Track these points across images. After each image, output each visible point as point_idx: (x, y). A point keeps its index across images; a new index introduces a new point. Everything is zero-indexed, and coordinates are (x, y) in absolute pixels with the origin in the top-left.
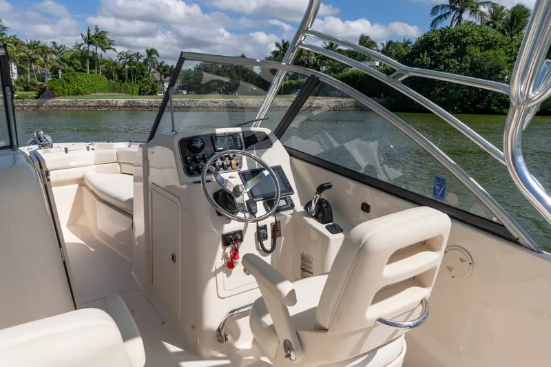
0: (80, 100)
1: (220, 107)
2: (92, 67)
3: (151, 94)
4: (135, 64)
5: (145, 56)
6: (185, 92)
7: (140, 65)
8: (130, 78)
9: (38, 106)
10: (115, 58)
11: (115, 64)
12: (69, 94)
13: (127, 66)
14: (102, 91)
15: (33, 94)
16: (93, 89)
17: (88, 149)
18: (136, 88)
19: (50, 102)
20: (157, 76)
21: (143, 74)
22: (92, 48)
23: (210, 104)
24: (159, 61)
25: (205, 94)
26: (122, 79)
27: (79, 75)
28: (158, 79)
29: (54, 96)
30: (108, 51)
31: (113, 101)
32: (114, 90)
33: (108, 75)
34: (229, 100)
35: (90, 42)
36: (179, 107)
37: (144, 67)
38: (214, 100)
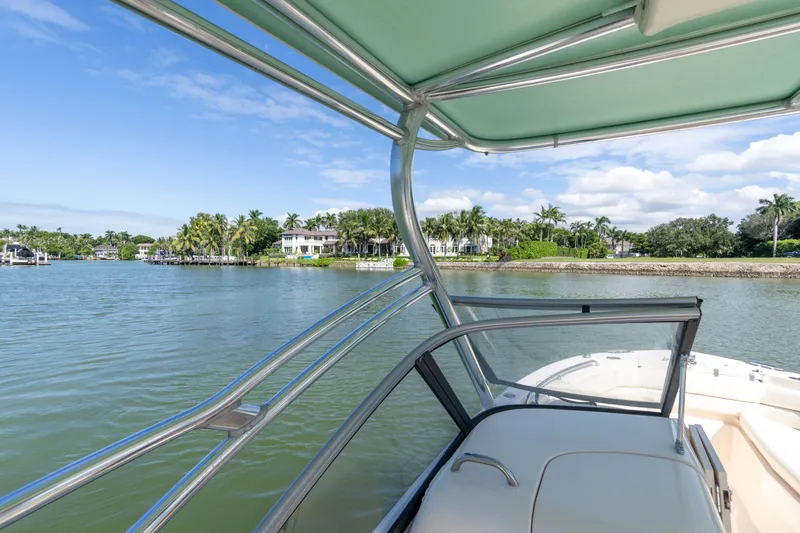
0: (530, 263)
1: (669, 271)
2: (544, 236)
3: (600, 257)
4: (585, 231)
5: (595, 223)
6: (638, 255)
7: (591, 232)
8: (580, 243)
9: (497, 268)
10: (568, 227)
11: (566, 232)
12: (523, 258)
13: (577, 234)
14: (551, 255)
15: (497, 258)
16: (543, 253)
17: (752, 378)
18: (585, 251)
19: (507, 264)
20: (609, 241)
21: (593, 240)
22: (547, 221)
23: (656, 268)
24: (611, 227)
25: (660, 256)
26: (572, 244)
27: (532, 243)
28: (610, 243)
29: (511, 260)
30: (559, 223)
31: (556, 264)
32: (563, 254)
33: (560, 242)
34: (682, 264)
35: (544, 217)
36: (620, 270)
37: (594, 233)
38: (663, 264)
